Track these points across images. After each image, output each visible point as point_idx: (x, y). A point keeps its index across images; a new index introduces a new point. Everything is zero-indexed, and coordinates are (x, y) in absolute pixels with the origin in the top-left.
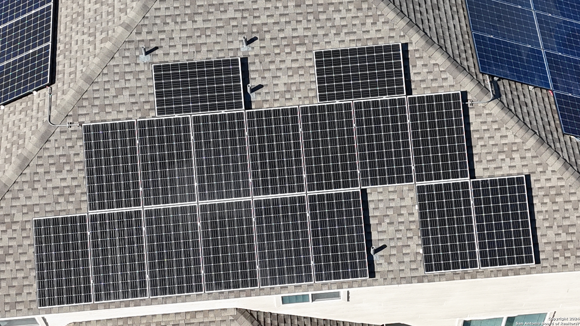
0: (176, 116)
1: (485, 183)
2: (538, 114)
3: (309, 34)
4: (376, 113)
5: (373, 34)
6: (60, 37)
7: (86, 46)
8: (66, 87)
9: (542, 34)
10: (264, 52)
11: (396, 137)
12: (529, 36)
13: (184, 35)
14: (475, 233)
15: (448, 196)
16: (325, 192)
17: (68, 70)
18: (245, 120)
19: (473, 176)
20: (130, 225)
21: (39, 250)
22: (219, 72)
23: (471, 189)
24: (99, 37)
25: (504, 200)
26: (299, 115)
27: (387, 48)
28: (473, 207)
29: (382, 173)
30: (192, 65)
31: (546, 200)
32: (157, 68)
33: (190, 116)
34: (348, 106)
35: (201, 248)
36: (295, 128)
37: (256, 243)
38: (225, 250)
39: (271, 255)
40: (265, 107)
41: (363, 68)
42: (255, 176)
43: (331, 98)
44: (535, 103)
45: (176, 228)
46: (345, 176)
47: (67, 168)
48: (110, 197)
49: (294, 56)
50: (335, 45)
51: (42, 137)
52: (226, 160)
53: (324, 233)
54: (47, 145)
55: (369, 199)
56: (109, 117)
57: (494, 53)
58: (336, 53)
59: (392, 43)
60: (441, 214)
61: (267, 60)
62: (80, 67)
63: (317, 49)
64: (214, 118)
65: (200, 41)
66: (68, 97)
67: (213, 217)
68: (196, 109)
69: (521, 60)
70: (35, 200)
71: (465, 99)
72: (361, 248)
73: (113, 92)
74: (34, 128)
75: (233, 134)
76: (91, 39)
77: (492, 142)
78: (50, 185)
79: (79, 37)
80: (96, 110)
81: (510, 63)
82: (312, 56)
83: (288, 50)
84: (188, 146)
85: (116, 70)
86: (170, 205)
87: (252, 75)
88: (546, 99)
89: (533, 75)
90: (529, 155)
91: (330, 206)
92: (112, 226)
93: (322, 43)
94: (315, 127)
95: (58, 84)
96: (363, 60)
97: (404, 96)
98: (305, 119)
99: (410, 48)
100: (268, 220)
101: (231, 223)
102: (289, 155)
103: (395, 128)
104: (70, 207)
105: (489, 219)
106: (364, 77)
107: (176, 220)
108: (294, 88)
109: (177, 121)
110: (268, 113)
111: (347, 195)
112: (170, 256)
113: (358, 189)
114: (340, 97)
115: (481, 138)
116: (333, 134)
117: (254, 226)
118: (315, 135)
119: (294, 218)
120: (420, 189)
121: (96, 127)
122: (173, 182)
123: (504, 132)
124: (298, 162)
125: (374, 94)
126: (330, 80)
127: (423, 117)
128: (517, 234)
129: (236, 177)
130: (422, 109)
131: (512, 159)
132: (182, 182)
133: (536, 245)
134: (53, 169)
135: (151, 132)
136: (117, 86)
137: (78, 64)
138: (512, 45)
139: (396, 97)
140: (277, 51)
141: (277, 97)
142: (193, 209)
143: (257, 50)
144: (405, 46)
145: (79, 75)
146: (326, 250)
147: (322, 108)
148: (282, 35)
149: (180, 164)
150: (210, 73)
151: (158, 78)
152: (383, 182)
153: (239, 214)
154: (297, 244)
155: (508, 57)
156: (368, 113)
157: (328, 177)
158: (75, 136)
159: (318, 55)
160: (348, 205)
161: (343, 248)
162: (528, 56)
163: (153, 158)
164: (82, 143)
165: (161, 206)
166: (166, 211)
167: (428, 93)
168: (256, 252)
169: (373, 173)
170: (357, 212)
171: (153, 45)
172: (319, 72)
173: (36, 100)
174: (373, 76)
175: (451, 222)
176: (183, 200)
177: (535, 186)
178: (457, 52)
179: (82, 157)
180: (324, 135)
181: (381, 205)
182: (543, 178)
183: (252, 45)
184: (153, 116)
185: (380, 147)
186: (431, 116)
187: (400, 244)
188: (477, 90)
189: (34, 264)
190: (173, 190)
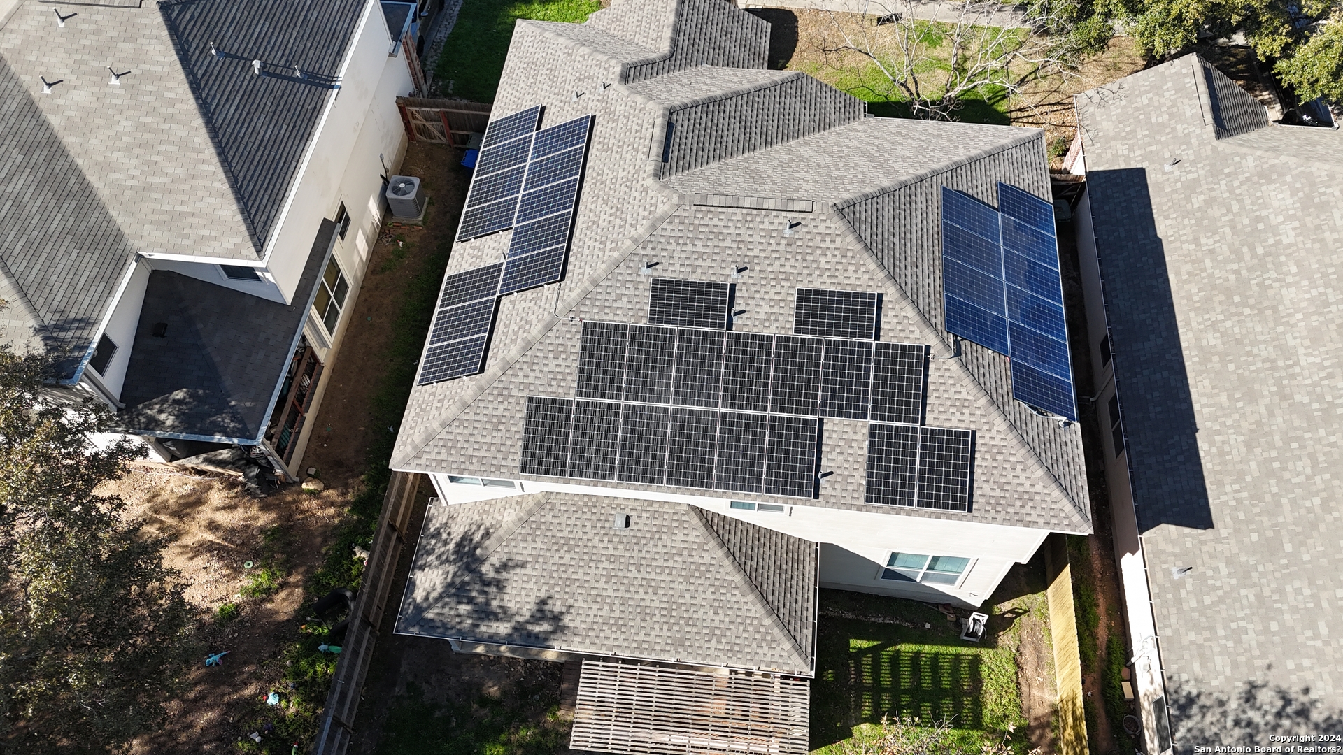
0: (665, 326)
1: (933, 432)
2: (993, 376)
3: (795, 271)
4: (844, 352)
5: (853, 281)
6: (575, 240)
7: (596, 252)
8: (573, 285)
9: (1009, 304)
10: (751, 281)
11: (859, 376)
12: (996, 304)
13: (684, 255)
14: (917, 475)
15: (897, 437)
16: (785, 415)
17: (577, 271)
18: (725, 339)
19: (923, 423)
20: (609, 415)
21: (528, 424)
22: (708, 293)
23: (919, 435)
24: (609, 246)
25: (948, 449)
26: (774, 343)
27: (864, 295)
28: (918, 450)
29: (840, 406)
30: (686, 284)
31: (988, 456)
32: (655, 282)
33: (677, 328)
34: (819, 342)
35: (668, 446)
36: (768, 354)
37: (716, 450)
38: (688, 452)
39: (728, 463)
40: (745, 331)
41: (839, 310)
42: (725, 390)
43: (806, 332)
44: (992, 366)
45: (649, 424)
46: (806, 404)
47: (563, 356)
48: (596, 388)
49: (778, 289)
50: (817, 285)
51: (546, 326)
52: (702, 372)
53: (779, 451)
54: (549, 334)
55: (825, 428)
56: (606, 318)
57: (961, 314)
58: (816, 292)
59: (869, 291)
60: (888, 453)
61: (754, 289)
62: (588, 270)
63: (799, 286)
64: (698, 333)
65: (696, 263)
66: (574, 295)
67: (683, 420)
68: (683, 323)
69: (986, 325)
70: (531, 380)
71: (927, 353)
72: (810, 470)
73: (613, 296)
74: (540, 317)
75: (712, 350)
76: (602, 246)
77: (946, 395)
78: (546, 369)
79: (592, 243)
80: (596, 310)
81: (974, 326)
82: (795, 291)
83: (773, 283)
84: (670, 354)
85: (619, 278)
86: (647, 404)
87: (737, 301)
88: (1003, 364)
89: (994, 341)
90: (978, 412)
91: (789, 429)
92: (593, 413)
93: (805, 282)
94: (786, 355)
95: (567, 281)
96: (839, 302)
97: (872, 341)
98: (778, 347)
99: (884, 298)
100: (731, 431)
101: (697, 429)
102: (758, 377)
103: (859, 368)
104: (561, 391)
105: (931, 464)
106: (839, 318)
107: (649, 418)
108: (773, 318)
109: (665, 331)
110: (746, 336)
111: (805, 421)
112: (639, 448)
113: (816, 418)
114: (813, 332)
115: (937, 390)
116: (801, 364)
117: (718, 435)
118: (786, 363)
119: (754, 433)
120: (873, 427)
121: (594, 325)
122: (652, 383)
123: (958, 388)
124: (766, 385)
125: (845, 334)
126: (807, 316)
127: (886, 362)
128: (956, 482)
129: (709, 388)
130: (886, 355)
131: (962, 414)
132: (660, 385)
133: (971, 495)
134: (551, 355)
135: (641, 337)
136: (618, 291)
137: (587, 267)
138: (979, 310)
139: (865, 340)
140: (763, 282)
141: (757, 323)
142: (666, 410)
143: (745, 279)
144: (881, 296)
145: (586, 276)
146: (778, 467)
147: (795, 340)
148: (770, 269)
149: (661, 369)
150: (701, 293)
151: (654, 290)
152: (840, 415)
153: (706, 422)
154: (753, 457)
155: (974, 320)
156: (836, 351)
157: (790, 402)
158: (574, 329)
159: (800, 291)
160: (805, 430)
161: (794, 468)
162: (992, 322)
163: (639, 360)
164: (579, 336)
165: (639, 403)
166: (642, 408)
167: (894, 342)
168: (716, 458)
169: (832, 405)
170: (812, 438)
171: (655, 261)
172: (798, 307)
173: (547, 292)
174: (846, 318)
175: (896, 461)
176: (659, 401)
177: (979, 441)
178: (927, 309)
179: (578, 349)
180: (794, 364)
181: (835, 435)
182: (988, 435)
183: (742, 273)
184: (645, 323)
185: (842, 383)
186: (894, 363)
187: (846, 473)
188: (941, 346)
189: (522, 435)
190: (652, 391)
